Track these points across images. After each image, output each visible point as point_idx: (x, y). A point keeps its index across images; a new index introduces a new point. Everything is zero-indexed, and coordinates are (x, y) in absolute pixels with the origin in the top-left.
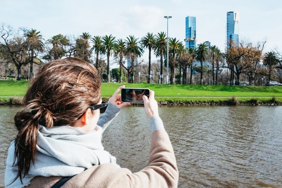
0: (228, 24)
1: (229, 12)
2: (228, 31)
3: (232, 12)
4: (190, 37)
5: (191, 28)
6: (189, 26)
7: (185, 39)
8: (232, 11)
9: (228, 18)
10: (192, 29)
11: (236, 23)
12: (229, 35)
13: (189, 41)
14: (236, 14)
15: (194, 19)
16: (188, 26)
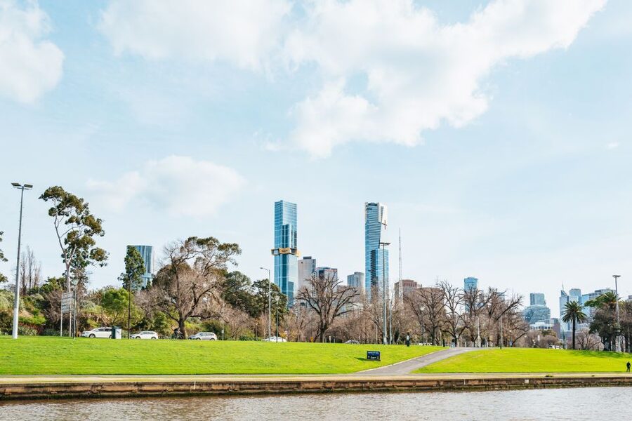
0: (367, 227)
1: (369, 204)
2: (367, 243)
3: (376, 205)
4: (287, 246)
5: (287, 226)
6: (285, 223)
7: (273, 248)
8: (376, 203)
9: (368, 216)
10: (290, 229)
11: (383, 226)
12: (370, 250)
13: (283, 255)
14: (382, 208)
15: (294, 208)
16: (282, 223)
